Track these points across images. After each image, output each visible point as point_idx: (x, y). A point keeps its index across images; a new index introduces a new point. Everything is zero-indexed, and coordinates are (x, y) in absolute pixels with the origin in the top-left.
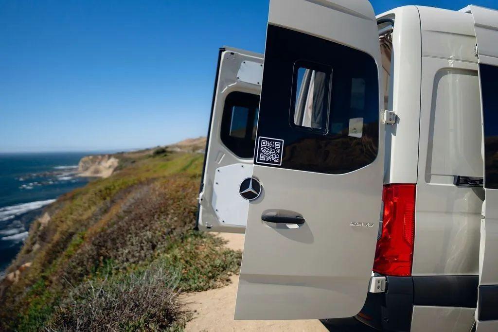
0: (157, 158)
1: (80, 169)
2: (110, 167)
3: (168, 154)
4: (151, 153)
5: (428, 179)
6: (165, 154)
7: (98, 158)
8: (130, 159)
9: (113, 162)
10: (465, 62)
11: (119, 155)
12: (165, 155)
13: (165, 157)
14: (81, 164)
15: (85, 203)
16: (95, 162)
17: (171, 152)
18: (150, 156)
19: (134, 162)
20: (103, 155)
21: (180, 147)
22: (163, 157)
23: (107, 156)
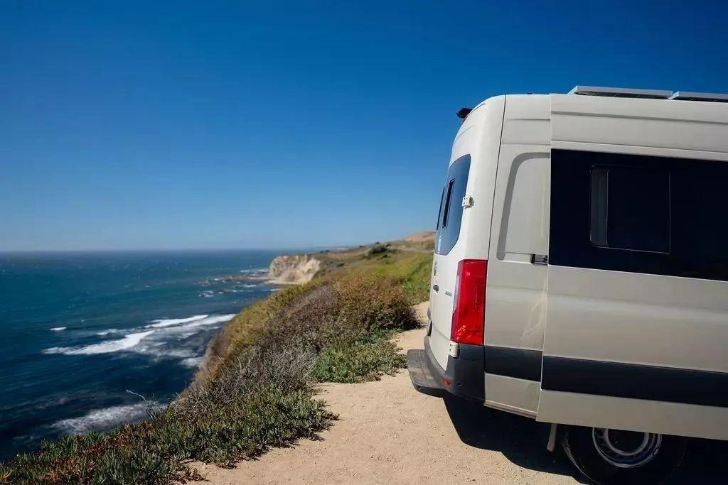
0: (374, 259)
1: (272, 273)
2: (309, 271)
3: (389, 254)
4: (366, 252)
5: (501, 256)
6: (384, 254)
7: (294, 259)
8: (338, 260)
9: (314, 265)
10: (544, 146)
11: (322, 255)
12: (386, 256)
13: (384, 259)
14: (272, 266)
15: (263, 310)
16: (291, 264)
17: (394, 252)
18: (364, 257)
19: (342, 265)
20: (301, 254)
21: (408, 244)
22: (381, 258)
23: (306, 256)
